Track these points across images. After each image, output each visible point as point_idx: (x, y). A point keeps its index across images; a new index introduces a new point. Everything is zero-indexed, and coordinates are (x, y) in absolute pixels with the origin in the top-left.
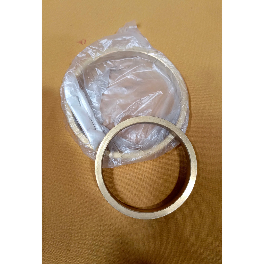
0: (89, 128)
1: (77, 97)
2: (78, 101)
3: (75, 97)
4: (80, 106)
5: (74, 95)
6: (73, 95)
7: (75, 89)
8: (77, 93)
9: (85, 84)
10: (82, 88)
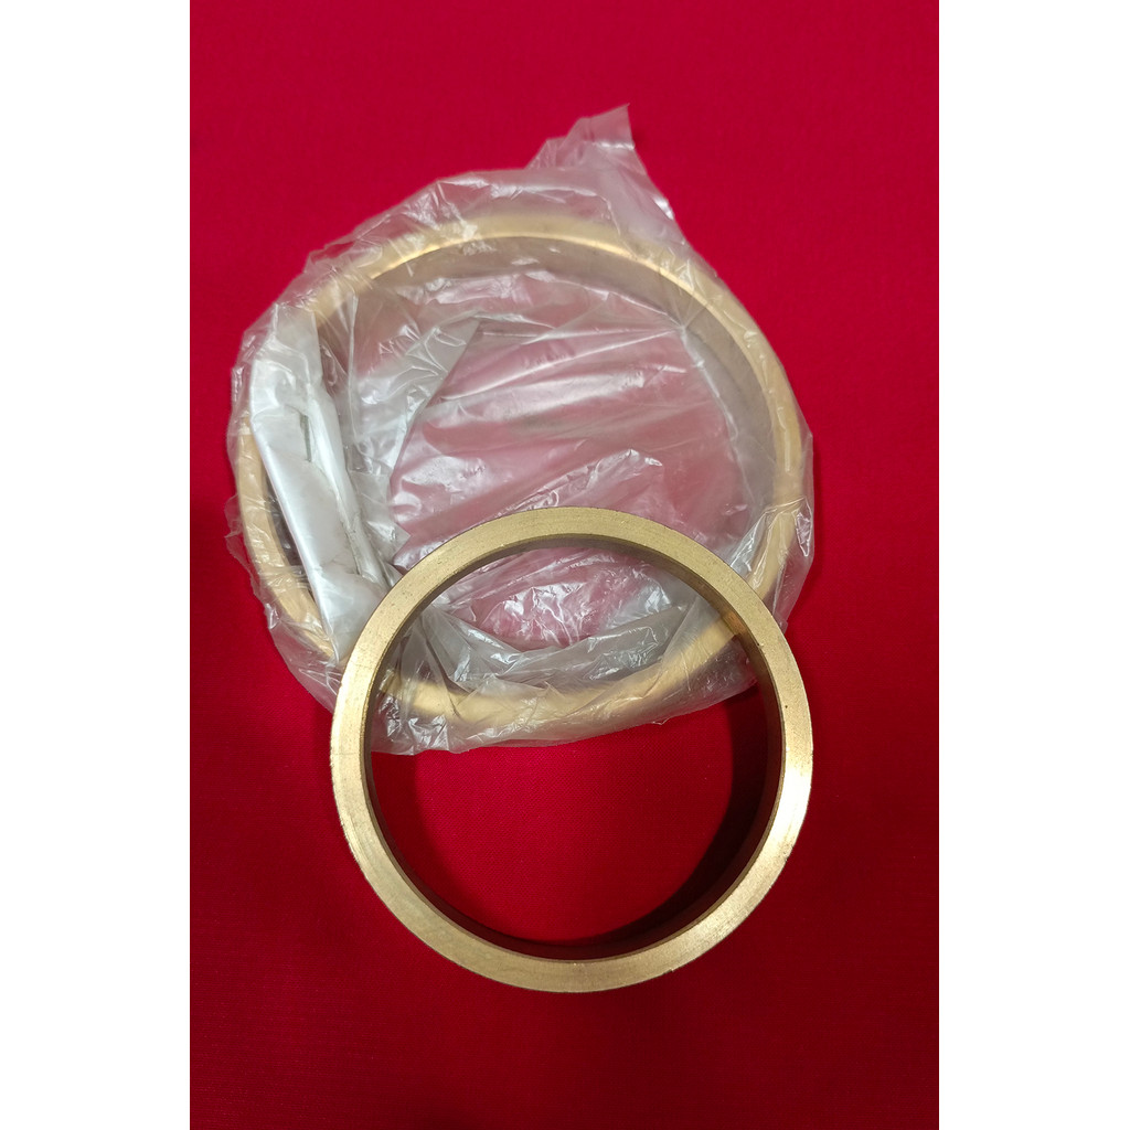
0: (333, 561)
1: (304, 420)
2: (302, 435)
3: (295, 418)
4: (309, 458)
5: (289, 407)
6: (287, 406)
7: (301, 384)
8: (305, 400)
9: (350, 373)
10: (333, 385)
